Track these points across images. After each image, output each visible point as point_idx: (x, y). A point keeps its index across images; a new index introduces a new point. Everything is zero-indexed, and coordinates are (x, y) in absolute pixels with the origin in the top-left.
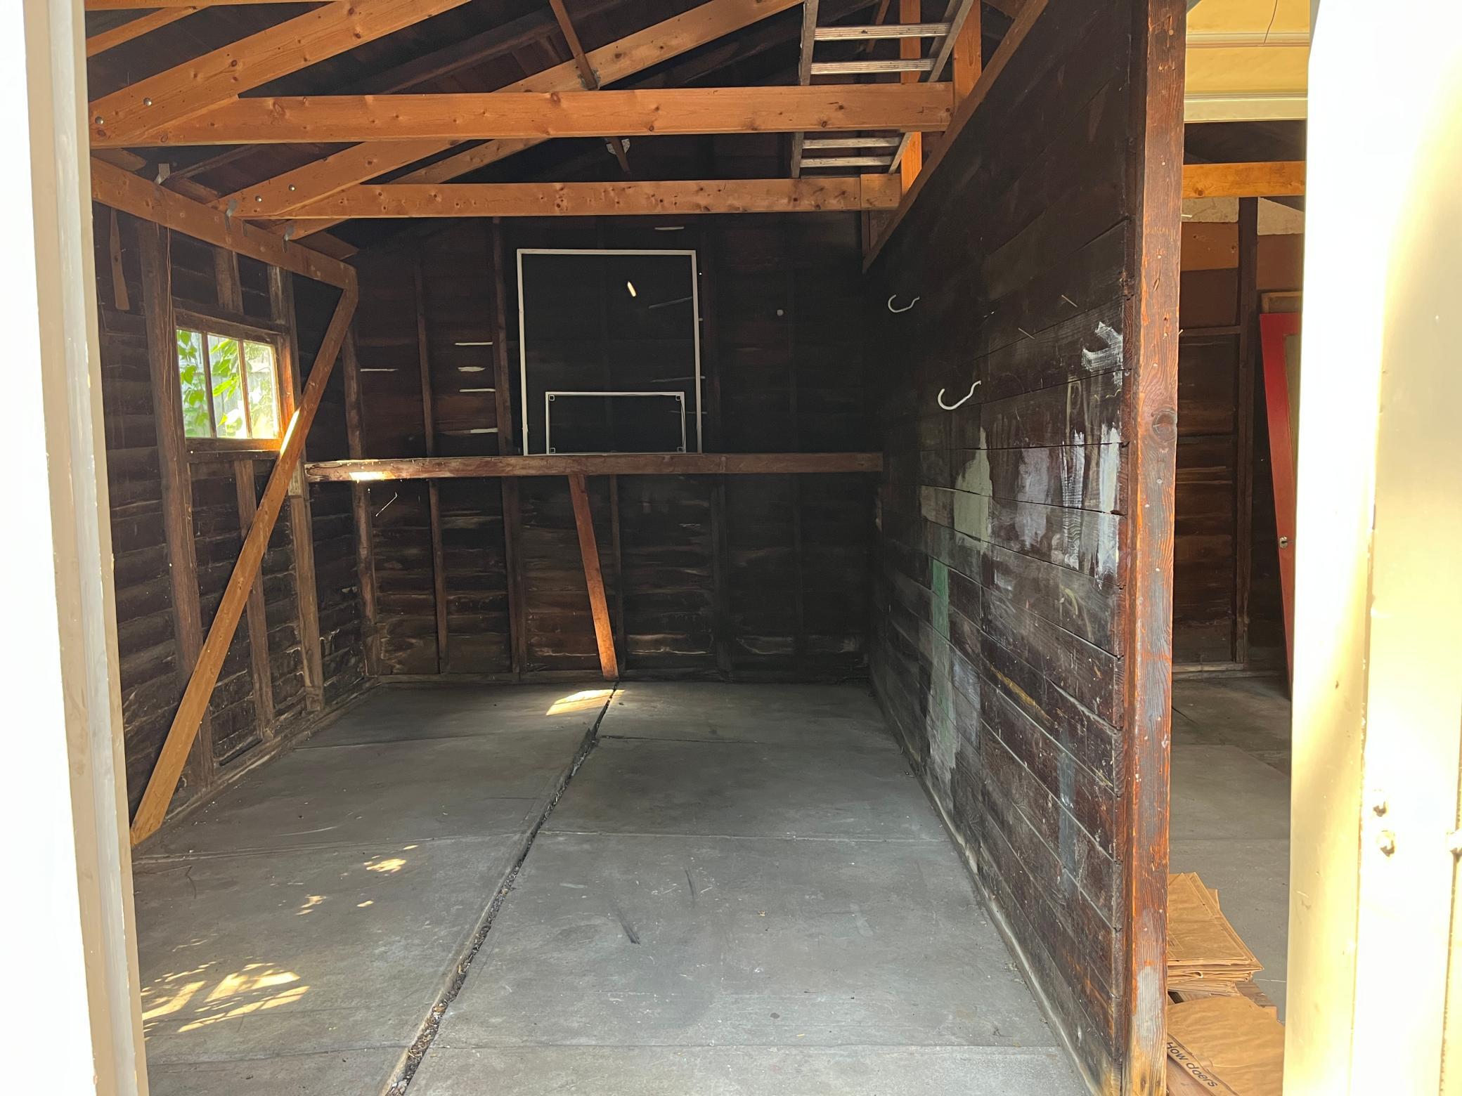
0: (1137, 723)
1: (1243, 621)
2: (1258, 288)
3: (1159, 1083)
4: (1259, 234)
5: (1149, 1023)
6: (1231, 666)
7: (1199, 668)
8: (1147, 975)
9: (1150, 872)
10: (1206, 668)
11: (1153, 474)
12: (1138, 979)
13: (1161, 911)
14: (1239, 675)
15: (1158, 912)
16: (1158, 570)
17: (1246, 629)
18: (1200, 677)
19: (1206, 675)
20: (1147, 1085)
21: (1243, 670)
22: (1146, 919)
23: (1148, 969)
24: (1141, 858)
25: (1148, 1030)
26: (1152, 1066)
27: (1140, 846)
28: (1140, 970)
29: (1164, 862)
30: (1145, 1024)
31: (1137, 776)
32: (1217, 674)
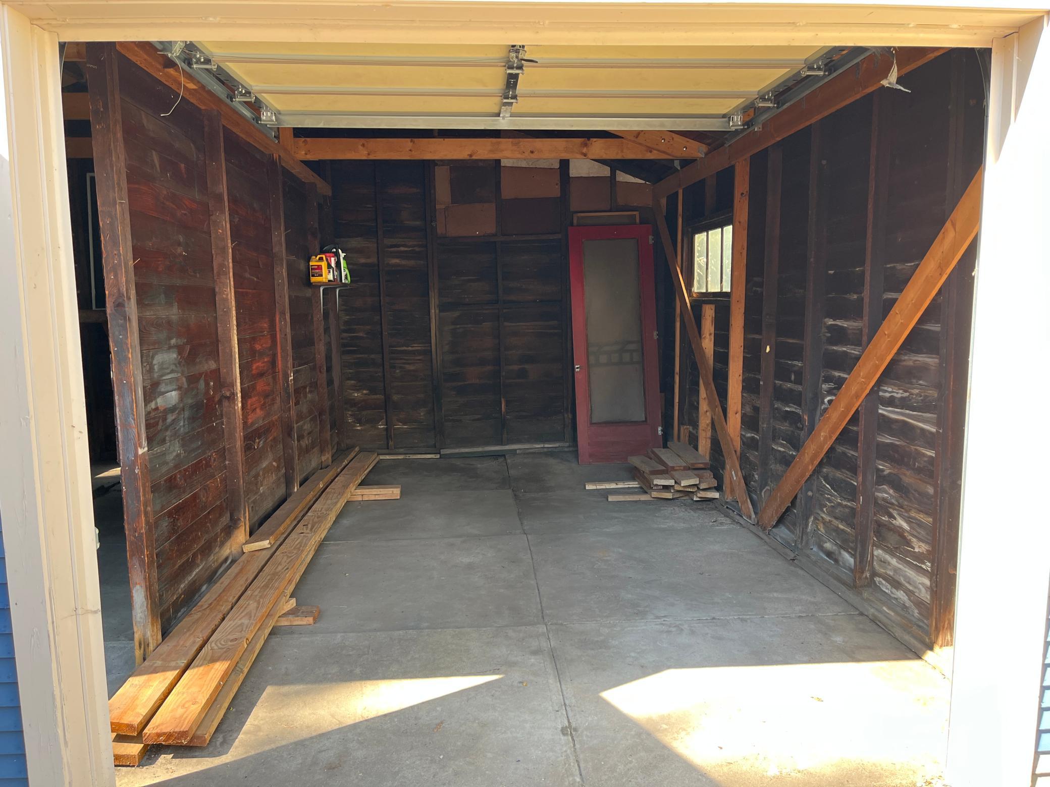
0: (121, 461)
1: (568, 416)
2: (572, 210)
3: (148, 645)
4: (571, 176)
5: (141, 614)
6: (561, 444)
7: (542, 446)
8: (137, 590)
9: (135, 537)
10: (546, 446)
11: (117, 333)
12: (133, 591)
13: (143, 557)
14: (566, 450)
15: (141, 557)
16: (125, 382)
17: (570, 421)
18: (542, 451)
19: (545, 450)
20: (142, 646)
21: (569, 447)
22: (135, 561)
23: (138, 587)
24: (129, 530)
25: (141, 618)
26: (144, 635)
27: (129, 524)
28: (134, 587)
29: (142, 531)
30: (139, 615)
31: (124, 488)
32: (552, 449)
